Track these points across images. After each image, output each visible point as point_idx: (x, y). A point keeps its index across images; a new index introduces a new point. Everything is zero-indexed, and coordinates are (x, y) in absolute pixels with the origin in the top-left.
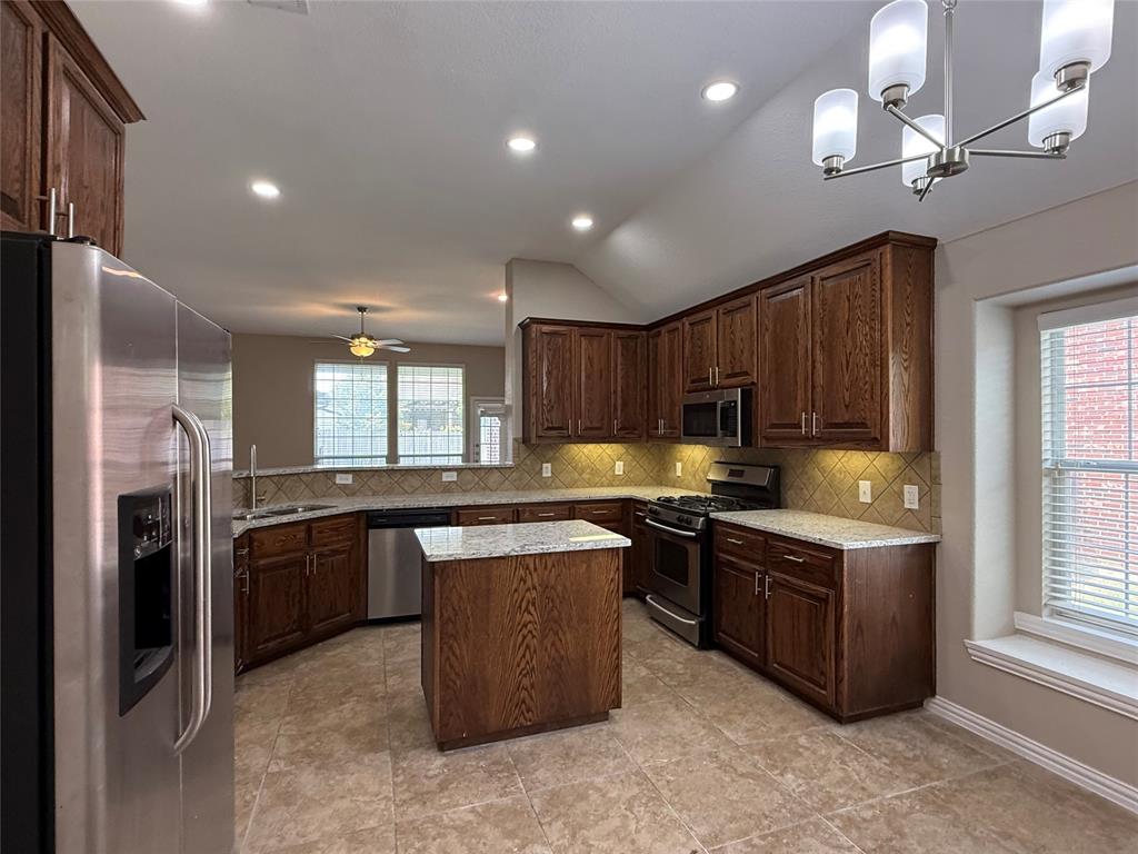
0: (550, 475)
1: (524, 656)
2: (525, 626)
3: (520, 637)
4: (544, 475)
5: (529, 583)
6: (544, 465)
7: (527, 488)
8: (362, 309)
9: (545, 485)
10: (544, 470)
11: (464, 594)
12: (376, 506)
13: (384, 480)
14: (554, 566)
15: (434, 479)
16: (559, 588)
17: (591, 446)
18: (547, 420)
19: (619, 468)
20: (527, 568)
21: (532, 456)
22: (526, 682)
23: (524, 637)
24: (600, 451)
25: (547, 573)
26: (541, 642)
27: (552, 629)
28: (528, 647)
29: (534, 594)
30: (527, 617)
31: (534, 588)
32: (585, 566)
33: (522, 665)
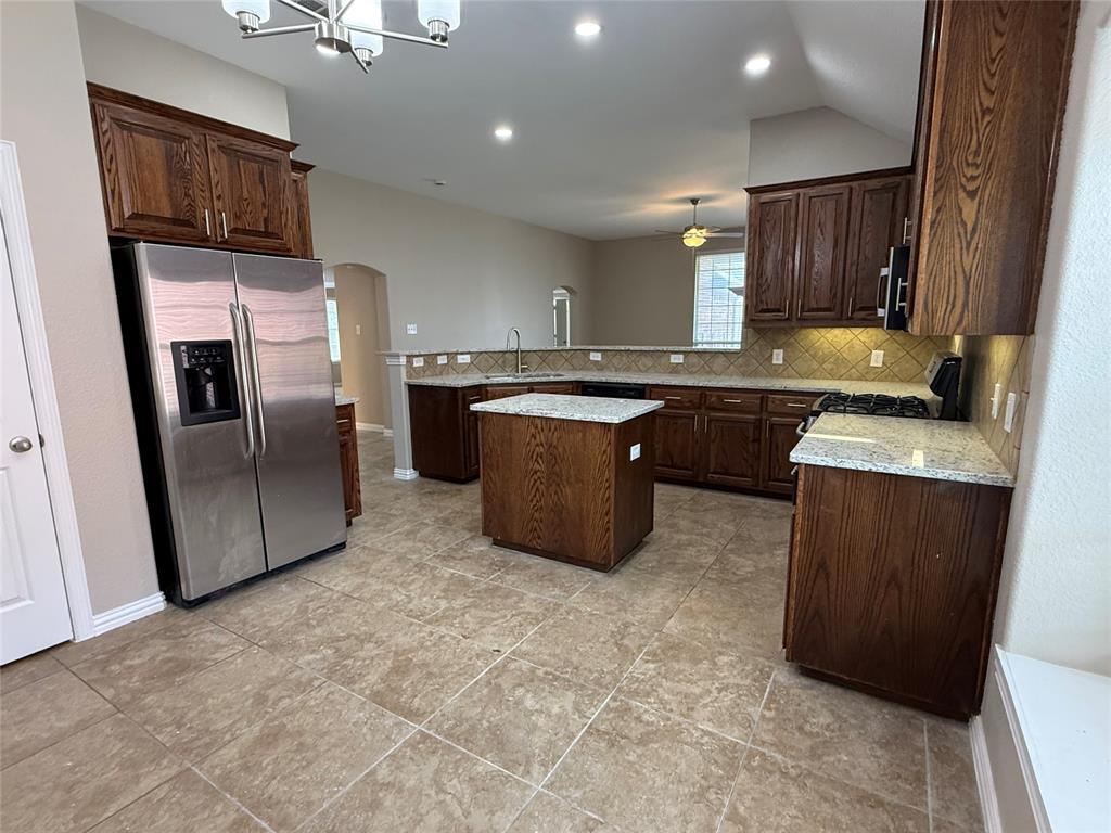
0: (781, 362)
1: (535, 496)
2: (536, 472)
3: (532, 481)
4: (774, 362)
5: (538, 440)
6: (775, 351)
7: (755, 374)
8: (694, 201)
9: (775, 372)
10: (774, 356)
11: (496, 438)
12: (587, 379)
13: (624, 358)
14: (556, 429)
15: (663, 360)
16: (560, 450)
17: (837, 332)
18: (761, 302)
19: (877, 358)
20: (537, 428)
21: (762, 342)
22: (536, 515)
23: (536, 481)
24: (851, 336)
25: (551, 434)
26: (547, 488)
27: (554, 481)
28: (537, 489)
29: (542, 450)
30: (537, 467)
31: (542, 444)
32: (580, 434)
33: (534, 502)
